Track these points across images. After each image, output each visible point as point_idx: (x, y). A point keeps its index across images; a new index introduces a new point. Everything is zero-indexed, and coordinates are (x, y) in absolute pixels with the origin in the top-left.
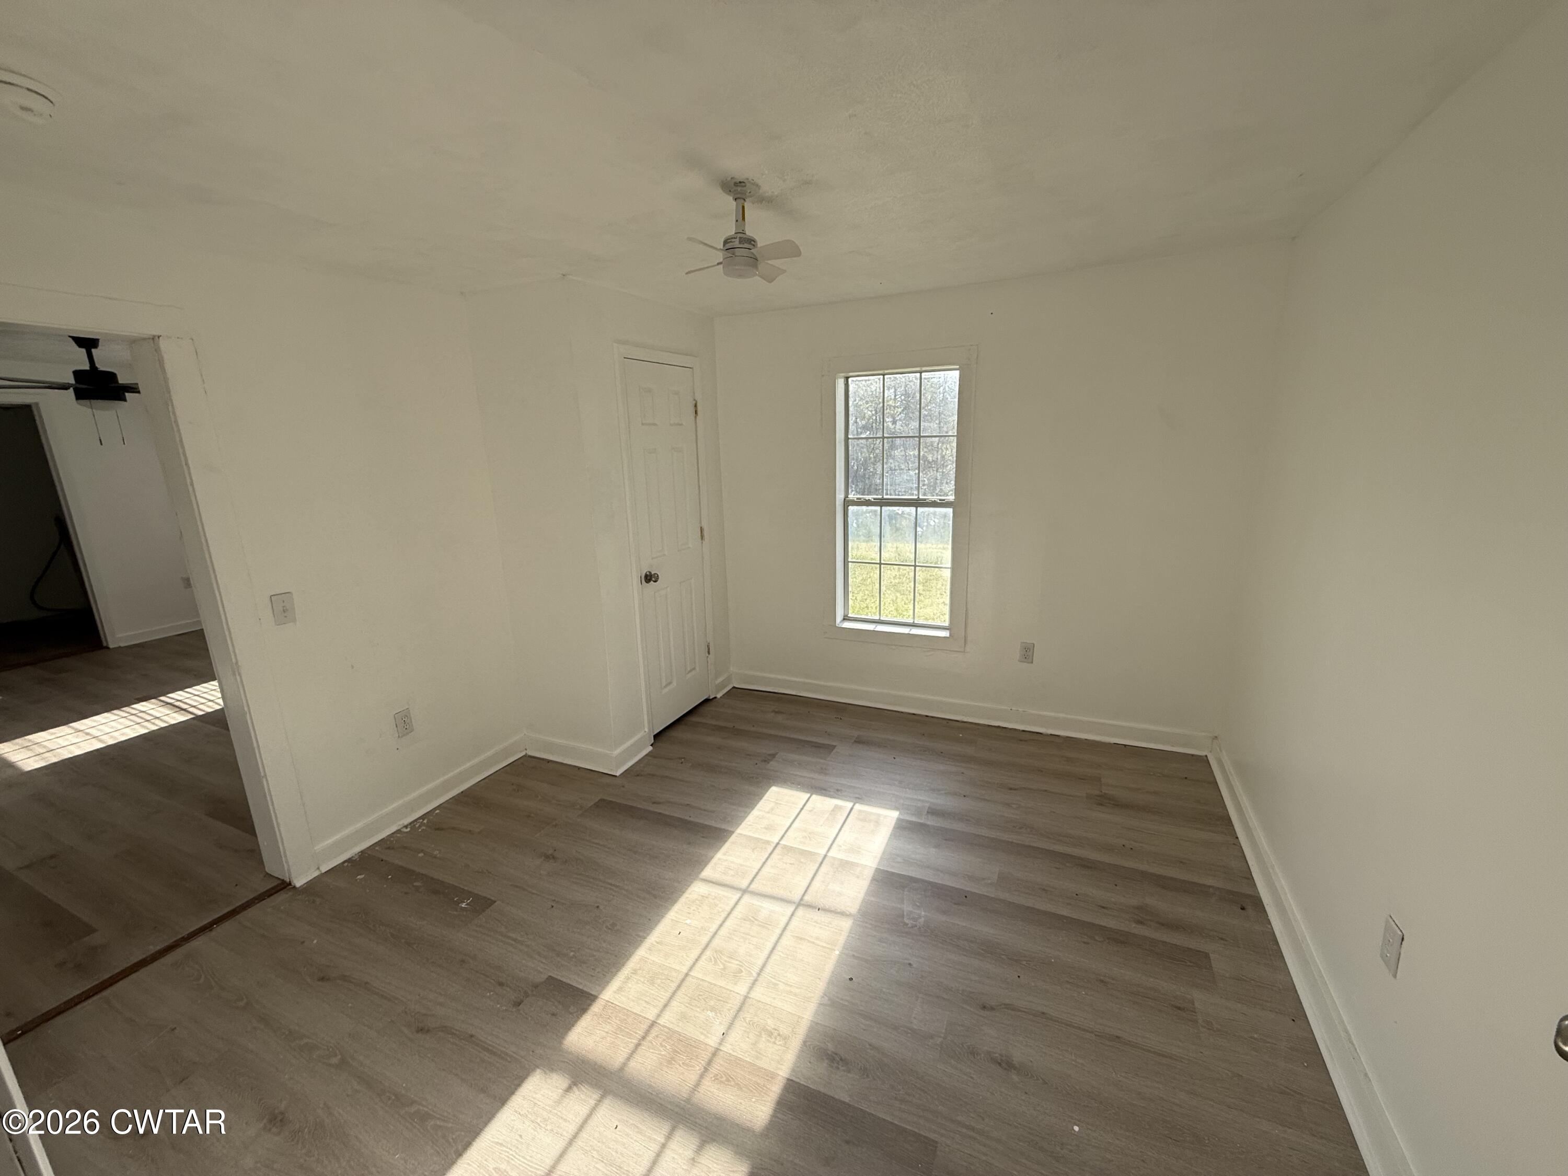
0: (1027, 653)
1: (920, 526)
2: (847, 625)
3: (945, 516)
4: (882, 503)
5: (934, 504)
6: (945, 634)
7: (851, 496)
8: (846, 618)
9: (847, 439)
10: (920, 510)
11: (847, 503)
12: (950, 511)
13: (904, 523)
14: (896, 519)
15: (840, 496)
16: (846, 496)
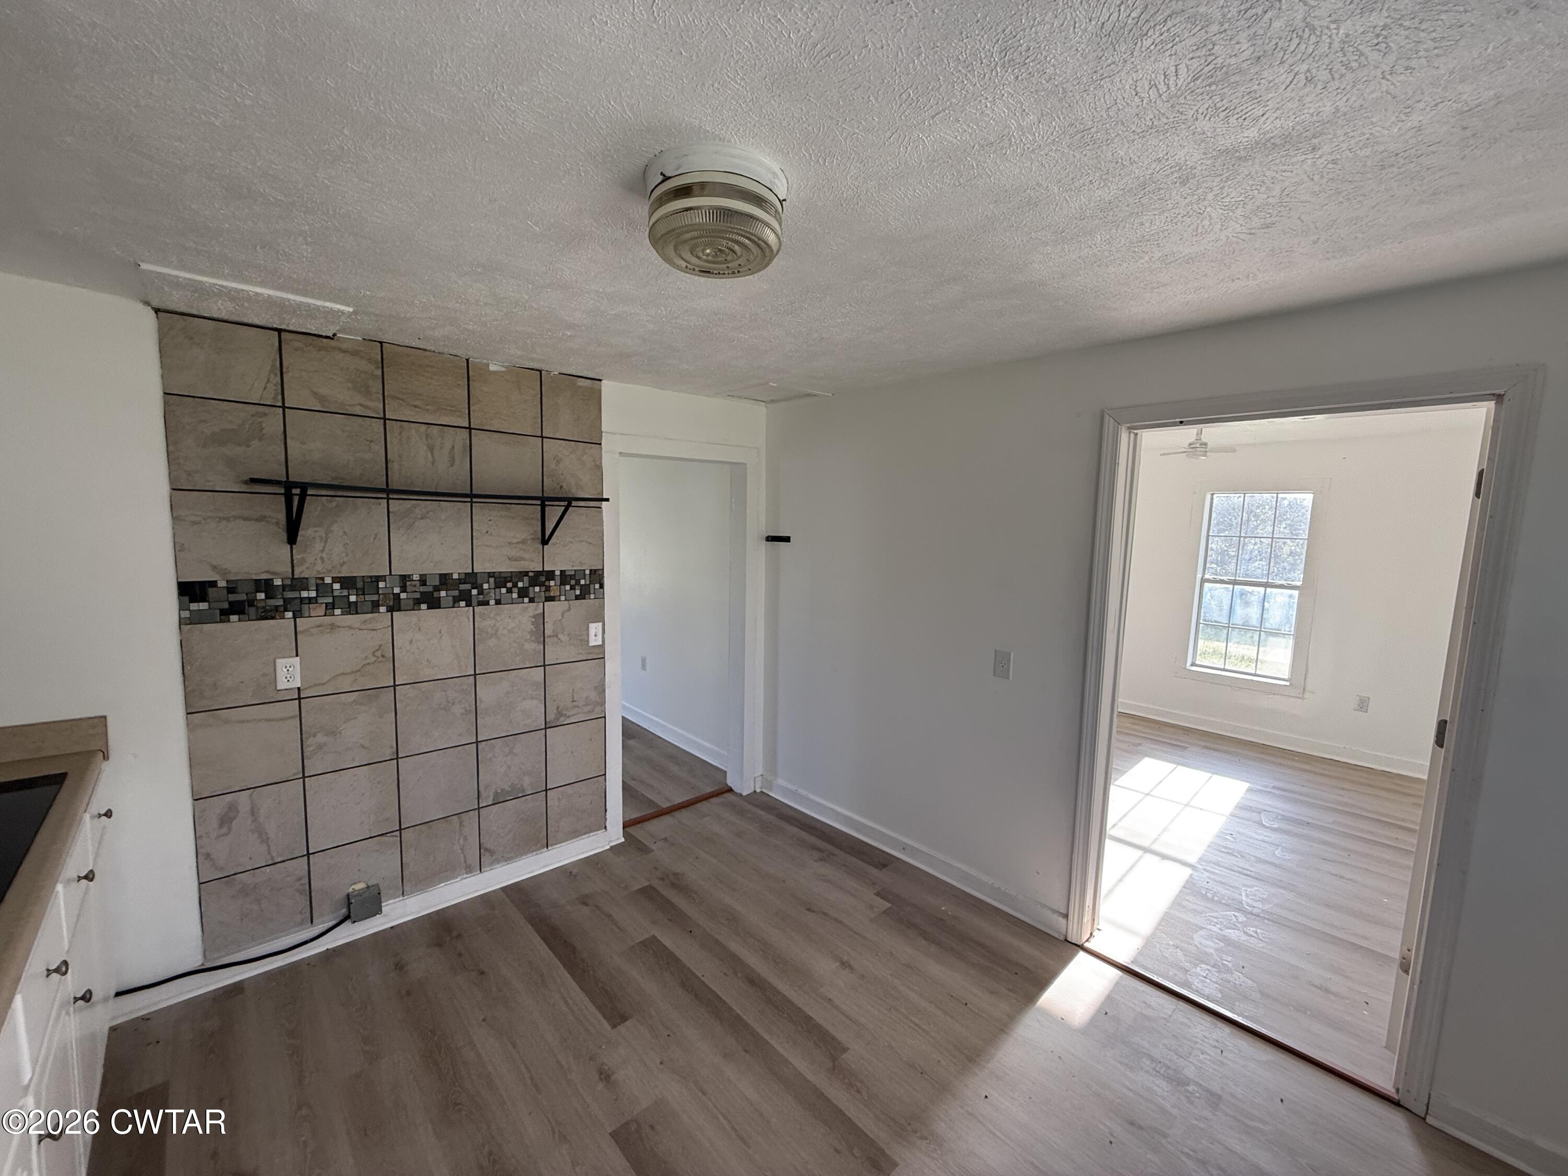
0: (1363, 705)
1: (1268, 602)
2: (1194, 668)
3: (1291, 596)
4: (1235, 583)
5: (1281, 587)
6: (1288, 683)
7: (1207, 576)
8: (1193, 664)
9: (1208, 536)
10: (1269, 590)
11: (1203, 581)
12: (1296, 593)
13: (1253, 598)
14: (1246, 595)
15: (1199, 576)
16: (1203, 577)
